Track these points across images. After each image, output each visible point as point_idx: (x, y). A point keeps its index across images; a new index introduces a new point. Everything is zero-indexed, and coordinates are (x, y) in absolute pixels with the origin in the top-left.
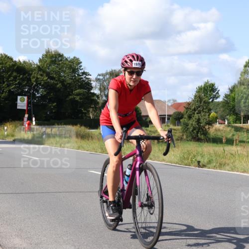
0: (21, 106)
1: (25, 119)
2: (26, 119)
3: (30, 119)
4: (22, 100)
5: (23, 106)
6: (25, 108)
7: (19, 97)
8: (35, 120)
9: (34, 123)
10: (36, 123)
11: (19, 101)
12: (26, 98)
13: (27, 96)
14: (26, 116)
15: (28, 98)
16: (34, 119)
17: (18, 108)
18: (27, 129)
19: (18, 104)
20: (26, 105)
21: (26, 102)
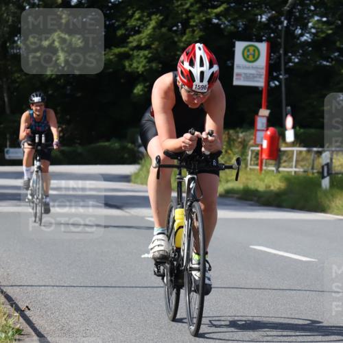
0: (247, 77)
1: (261, 122)
2: (264, 120)
3: (276, 121)
4: (251, 57)
5: (252, 77)
6: (260, 83)
7: (240, 46)
8: (294, 127)
9: (290, 136)
10: (296, 135)
11: (239, 59)
12: (263, 47)
13: (268, 40)
14: (264, 112)
15: (272, 49)
16: (289, 121)
17: (236, 83)
18: (264, 156)
19: (236, 71)
20: (263, 72)
21: (262, 62)
